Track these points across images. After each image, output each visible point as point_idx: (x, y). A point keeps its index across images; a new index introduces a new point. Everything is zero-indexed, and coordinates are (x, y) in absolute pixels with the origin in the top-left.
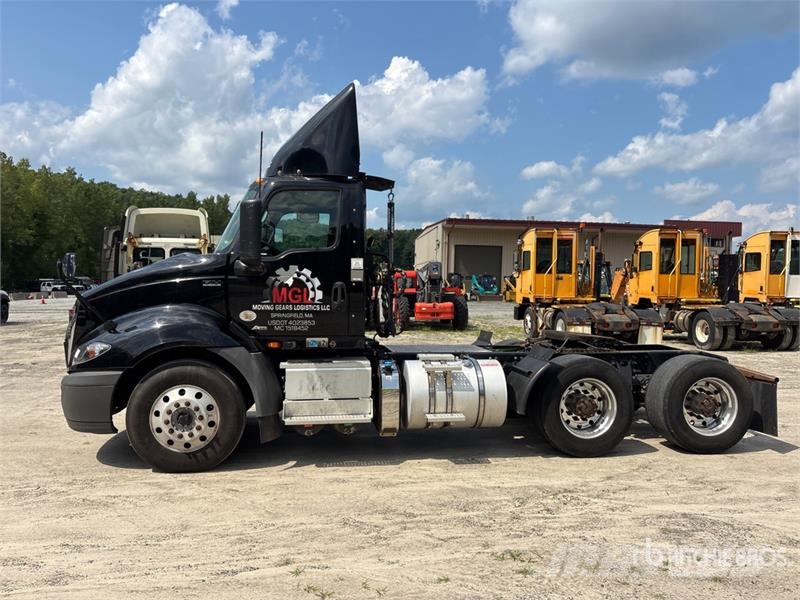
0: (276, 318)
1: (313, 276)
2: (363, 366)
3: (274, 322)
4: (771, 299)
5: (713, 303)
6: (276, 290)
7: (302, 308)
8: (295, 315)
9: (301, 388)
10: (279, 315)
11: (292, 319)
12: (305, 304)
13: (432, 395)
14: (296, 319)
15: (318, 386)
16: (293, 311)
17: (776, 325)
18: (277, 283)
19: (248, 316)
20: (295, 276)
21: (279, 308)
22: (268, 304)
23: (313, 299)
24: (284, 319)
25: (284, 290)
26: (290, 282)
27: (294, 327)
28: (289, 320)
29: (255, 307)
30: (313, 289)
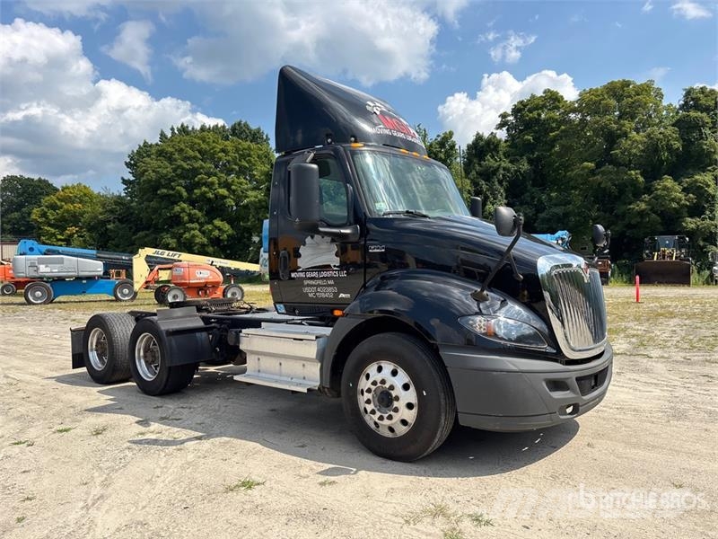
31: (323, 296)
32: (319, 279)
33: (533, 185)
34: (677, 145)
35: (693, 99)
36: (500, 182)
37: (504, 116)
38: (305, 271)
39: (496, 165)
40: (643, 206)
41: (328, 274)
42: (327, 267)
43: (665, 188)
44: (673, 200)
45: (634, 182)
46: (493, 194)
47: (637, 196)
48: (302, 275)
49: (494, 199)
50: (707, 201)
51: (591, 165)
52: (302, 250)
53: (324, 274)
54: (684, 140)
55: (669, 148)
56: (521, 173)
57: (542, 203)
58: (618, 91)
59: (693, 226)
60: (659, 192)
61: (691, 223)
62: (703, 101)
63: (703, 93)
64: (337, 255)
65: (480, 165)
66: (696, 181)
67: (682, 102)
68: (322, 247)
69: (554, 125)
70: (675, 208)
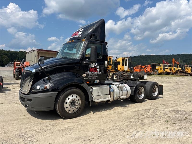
0: (90, 76)
1: (98, 65)
2: (107, 87)
3: (89, 77)
4: (122, 71)
5: (114, 71)
6: (90, 68)
7: (95, 73)
8: (94, 75)
9: (96, 93)
10: (91, 75)
11: (93, 76)
12: (96, 72)
13: (120, 92)
14: (94, 76)
15: (99, 92)
16: (94, 74)
17: (128, 76)
18: (91, 67)
19: (84, 75)
20: (94, 65)
21: (91, 73)
22: (89, 72)
23: (98, 71)
24: (91, 76)
25: (92, 68)
26: (94, 66)
27: (93, 78)
28: (92, 76)
29: (86, 73)
30: (98, 68)
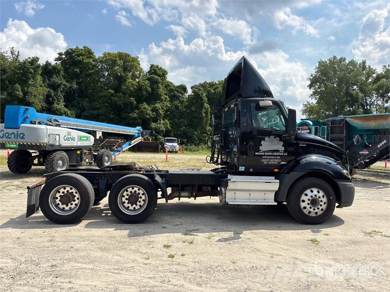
31: (272, 163)
32: (272, 156)
33: (78, 97)
34: (149, 89)
35: (154, 70)
36: (61, 92)
37: (60, 54)
38: (264, 152)
39: (60, 82)
40: (136, 115)
41: (278, 154)
42: (278, 151)
43: (145, 108)
44: (147, 114)
45: (131, 103)
46: (57, 98)
47: (132, 110)
48: (263, 154)
49: (58, 101)
50: (159, 116)
51: (113, 91)
52: (262, 143)
53: (275, 154)
54: (152, 88)
55: (147, 91)
56: (73, 89)
57: (84, 107)
58: (123, 57)
59: (154, 126)
60: (143, 110)
61: (153, 125)
62: (158, 72)
63: (157, 68)
64: (283, 146)
65: (49, 80)
66: (156, 107)
67: (149, 70)
68: (275, 142)
69: (91, 66)
70: (148, 118)
